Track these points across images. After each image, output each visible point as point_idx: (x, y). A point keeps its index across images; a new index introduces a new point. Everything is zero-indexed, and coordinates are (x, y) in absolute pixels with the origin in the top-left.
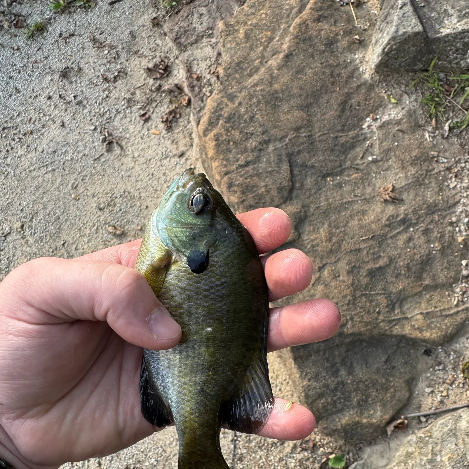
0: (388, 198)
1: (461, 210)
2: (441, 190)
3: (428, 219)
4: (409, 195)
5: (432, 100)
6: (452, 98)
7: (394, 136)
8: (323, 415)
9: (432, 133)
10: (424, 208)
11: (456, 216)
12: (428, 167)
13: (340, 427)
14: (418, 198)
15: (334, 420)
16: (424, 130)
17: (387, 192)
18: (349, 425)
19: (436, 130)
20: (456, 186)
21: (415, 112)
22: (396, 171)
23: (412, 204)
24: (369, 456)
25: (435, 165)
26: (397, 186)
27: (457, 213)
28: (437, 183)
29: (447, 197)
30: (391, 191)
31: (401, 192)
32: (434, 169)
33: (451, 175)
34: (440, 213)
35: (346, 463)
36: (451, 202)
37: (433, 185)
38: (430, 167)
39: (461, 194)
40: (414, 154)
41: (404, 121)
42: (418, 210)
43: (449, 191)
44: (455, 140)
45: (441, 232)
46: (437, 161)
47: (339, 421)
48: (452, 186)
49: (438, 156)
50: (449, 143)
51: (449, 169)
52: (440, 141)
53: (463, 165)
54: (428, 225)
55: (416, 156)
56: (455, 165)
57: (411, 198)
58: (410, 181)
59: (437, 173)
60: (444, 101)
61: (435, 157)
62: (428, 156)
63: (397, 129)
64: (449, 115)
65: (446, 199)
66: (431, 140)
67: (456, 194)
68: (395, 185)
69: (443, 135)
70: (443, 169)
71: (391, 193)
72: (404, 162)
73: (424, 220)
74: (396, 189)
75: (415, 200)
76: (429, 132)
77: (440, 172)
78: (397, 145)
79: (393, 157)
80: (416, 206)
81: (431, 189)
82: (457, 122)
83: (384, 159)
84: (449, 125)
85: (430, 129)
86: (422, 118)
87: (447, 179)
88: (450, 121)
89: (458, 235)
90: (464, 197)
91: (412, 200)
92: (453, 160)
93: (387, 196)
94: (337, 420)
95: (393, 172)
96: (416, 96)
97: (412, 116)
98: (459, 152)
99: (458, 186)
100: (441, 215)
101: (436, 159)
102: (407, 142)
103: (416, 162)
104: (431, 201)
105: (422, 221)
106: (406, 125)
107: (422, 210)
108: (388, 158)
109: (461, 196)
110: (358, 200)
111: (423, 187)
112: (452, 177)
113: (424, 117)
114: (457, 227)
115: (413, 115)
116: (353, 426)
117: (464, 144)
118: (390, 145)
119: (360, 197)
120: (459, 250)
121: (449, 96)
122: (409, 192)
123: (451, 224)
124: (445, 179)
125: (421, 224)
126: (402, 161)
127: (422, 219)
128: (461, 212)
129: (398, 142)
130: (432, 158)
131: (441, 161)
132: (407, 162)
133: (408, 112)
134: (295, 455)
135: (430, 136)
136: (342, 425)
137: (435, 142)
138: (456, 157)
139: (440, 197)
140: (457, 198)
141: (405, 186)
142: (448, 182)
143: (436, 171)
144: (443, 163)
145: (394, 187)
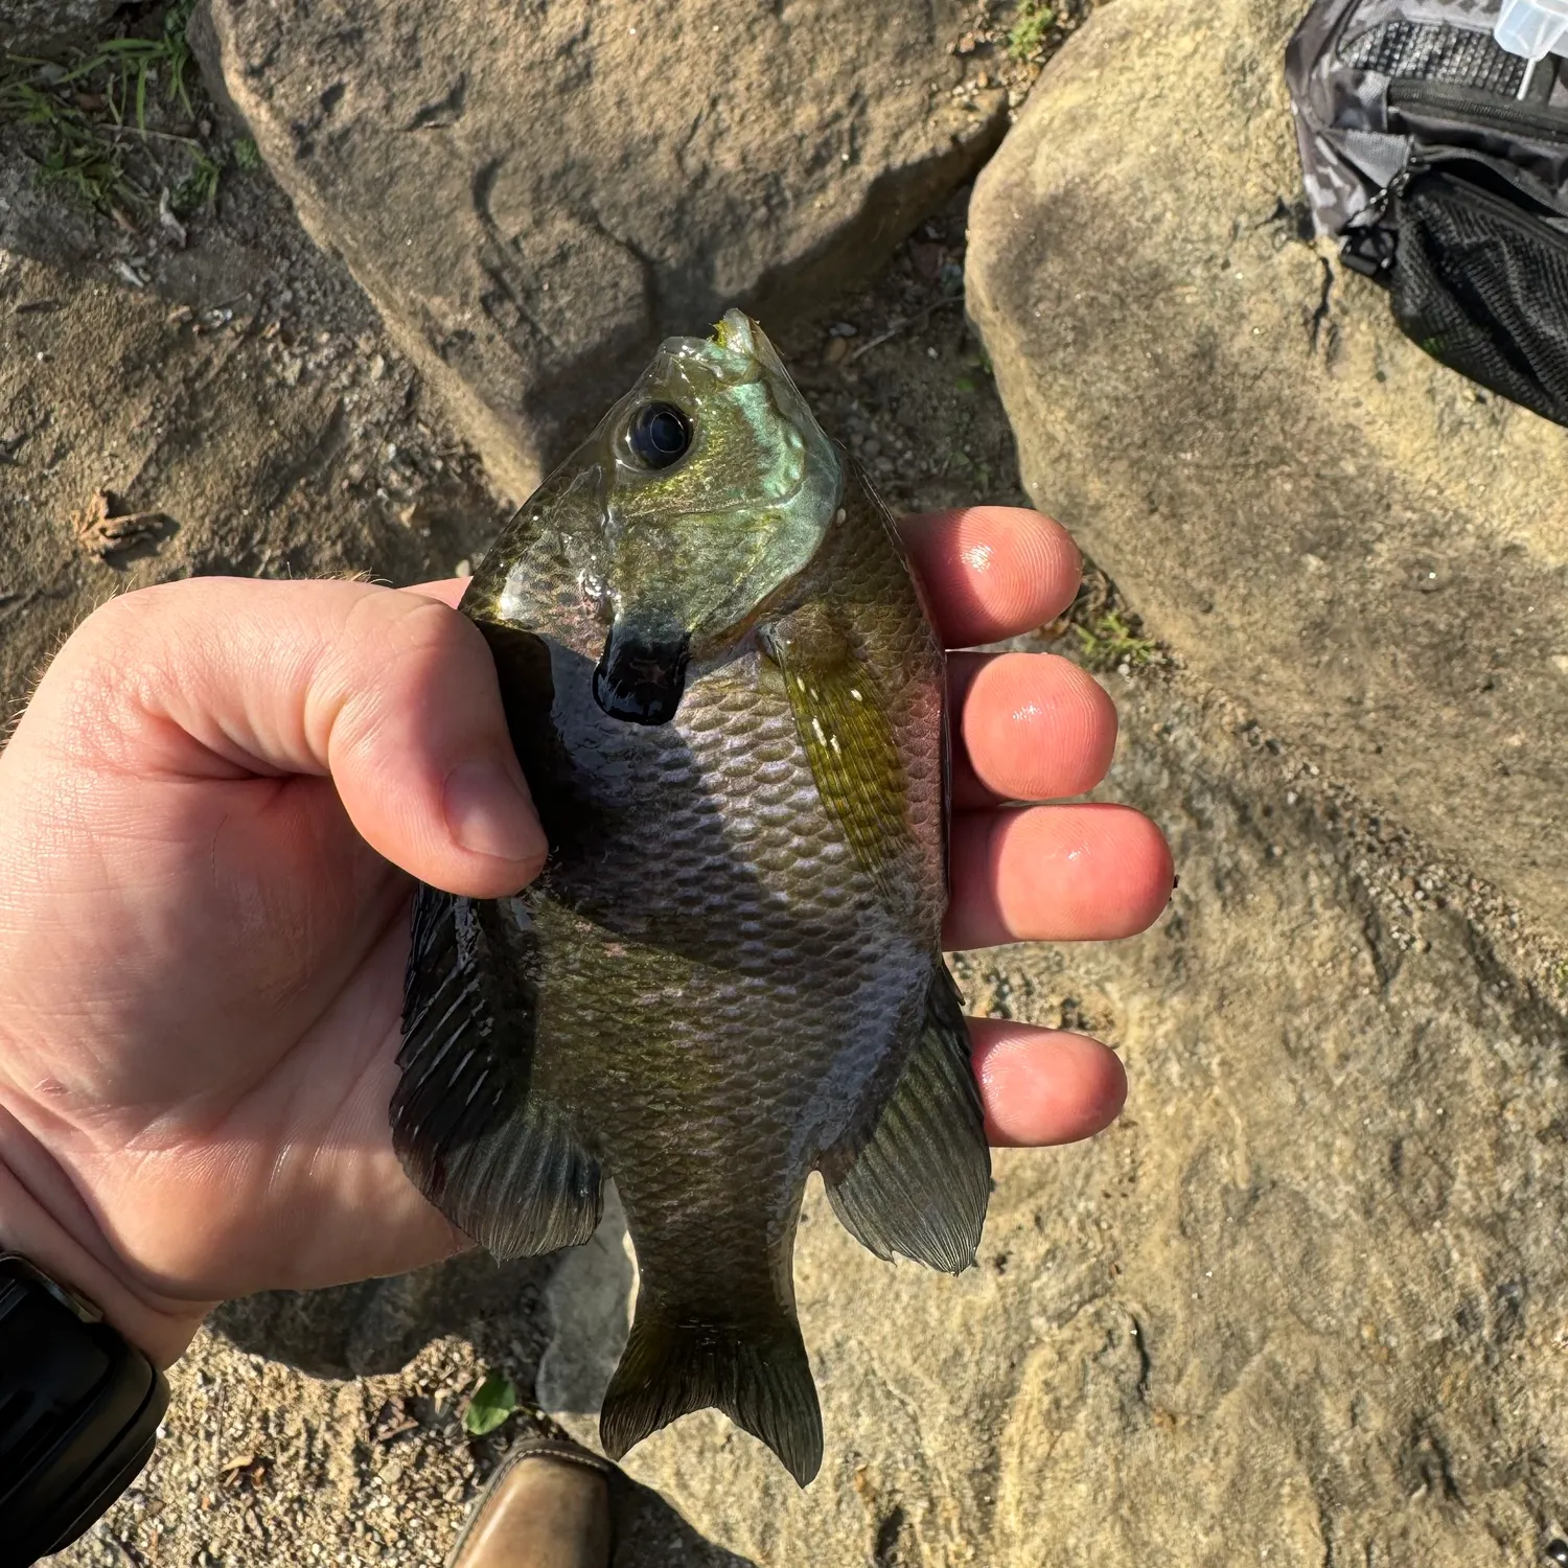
0: (111, 544)
1: (360, 430)
2: (265, 409)
3: (277, 521)
4: (175, 493)
5: (69, 161)
6: (125, 123)
7: (20, 336)
8: (338, 1329)
9: (137, 255)
10: (243, 501)
11: (356, 457)
12: (186, 365)
13: (410, 1322)
14: (209, 481)
15: (380, 1316)
16: (107, 261)
17: (96, 528)
18: (429, 1294)
19: (145, 241)
20: (303, 371)
21: (42, 220)
22: (92, 440)
23: (199, 513)
24: (565, 1312)
25: (205, 347)
26: (120, 486)
27: (357, 448)
28: (242, 398)
29: (295, 421)
30: (108, 517)
31: (146, 494)
32: (208, 362)
33: (271, 347)
34: (303, 482)
35: (520, 1384)
36: (316, 426)
37: (233, 409)
38: (194, 362)
39: (333, 385)
40: (116, 353)
41: (25, 268)
42: (228, 519)
43: (291, 396)
44: (216, 237)
45: (340, 536)
46: (202, 332)
47: (396, 1308)
48: (291, 375)
49: (196, 316)
50: (205, 256)
51: (253, 332)
52: (177, 263)
53: (287, 296)
54: (285, 540)
55: (125, 359)
56: (265, 311)
57: (185, 493)
58: (152, 446)
59: (224, 369)
60: (107, 143)
61: (190, 323)
62: (165, 335)
63: (14, 309)
64: (154, 176)
65: (295, 430)
66: (147, 278)
67: (319, 393)
68: (111, 487)
69: (173, 244)
70: (236, 343)
71: (108, 523)
72: (99, 399)
73: (266, 531)
74: (123, 500)
75: (202, 493)
76: (124, 258)
77: (231, 358)
78: (47, 359)
79: (56, 404)
80: (215, 508)
81: (234, 427)
82: (189, 184)
83: (31, 426)
84: (170, 208)
85: (124, 246)
86: (81, 229)
87: (267, 366)
88: (166, 192)
89: (396, 507)
90: (345, 388)
91: (192, 500)
92: (249, 297)
93: (102, 540)
94: (389, 1309)
95: (84, 451)
96: (19, 170)
97: (42, 241)
98: (254, 265)
99: (311, 366)
100: (309, 484)
101: (196, 328)
102: (71, 329)
103: (137, 375)
104: (254, 464)
105: (263, 541)
106: (39, 279)
107: (239, 509)
108: (41, 416)
109: (336, 391)
110: (19, 613)
111: (205, 435)
112: (276, 349)
113: (81, 222)
114: (378, 486)
115: (45, 234)
116: (446, 1284)
117: (251, 234)
118: (21, 372)
119: (16, 598)
120: (429, 547)
121: (110, 120)
122: (169, 479)
123: (356, 490)
124: (260, 369)
125: (262, 552)
126: (91, 399)
127: (257, 536)
128: (366, 436)
129: (44, 349)
130: (180, 331)
131: (217, 324)
132: (108, 390)
133: (20, 233)
134: (377, 1481)
135: (135, 270)
136: (410, 1312)
137: (163, 279)
138: (254, 282)
139: (275, 434)
140: (329, 403)
141: (146, 467)
142: (273, 374)
143: (218, 362)
144: (225, 324)
145: (110, 497)
